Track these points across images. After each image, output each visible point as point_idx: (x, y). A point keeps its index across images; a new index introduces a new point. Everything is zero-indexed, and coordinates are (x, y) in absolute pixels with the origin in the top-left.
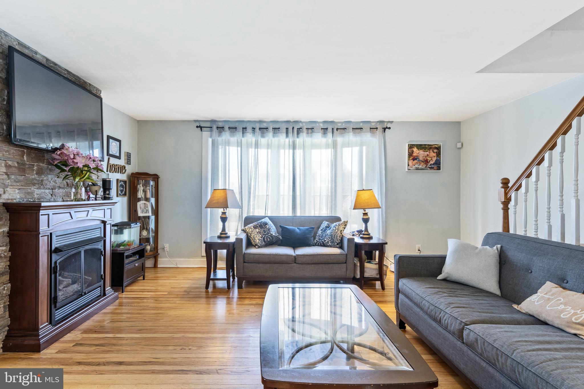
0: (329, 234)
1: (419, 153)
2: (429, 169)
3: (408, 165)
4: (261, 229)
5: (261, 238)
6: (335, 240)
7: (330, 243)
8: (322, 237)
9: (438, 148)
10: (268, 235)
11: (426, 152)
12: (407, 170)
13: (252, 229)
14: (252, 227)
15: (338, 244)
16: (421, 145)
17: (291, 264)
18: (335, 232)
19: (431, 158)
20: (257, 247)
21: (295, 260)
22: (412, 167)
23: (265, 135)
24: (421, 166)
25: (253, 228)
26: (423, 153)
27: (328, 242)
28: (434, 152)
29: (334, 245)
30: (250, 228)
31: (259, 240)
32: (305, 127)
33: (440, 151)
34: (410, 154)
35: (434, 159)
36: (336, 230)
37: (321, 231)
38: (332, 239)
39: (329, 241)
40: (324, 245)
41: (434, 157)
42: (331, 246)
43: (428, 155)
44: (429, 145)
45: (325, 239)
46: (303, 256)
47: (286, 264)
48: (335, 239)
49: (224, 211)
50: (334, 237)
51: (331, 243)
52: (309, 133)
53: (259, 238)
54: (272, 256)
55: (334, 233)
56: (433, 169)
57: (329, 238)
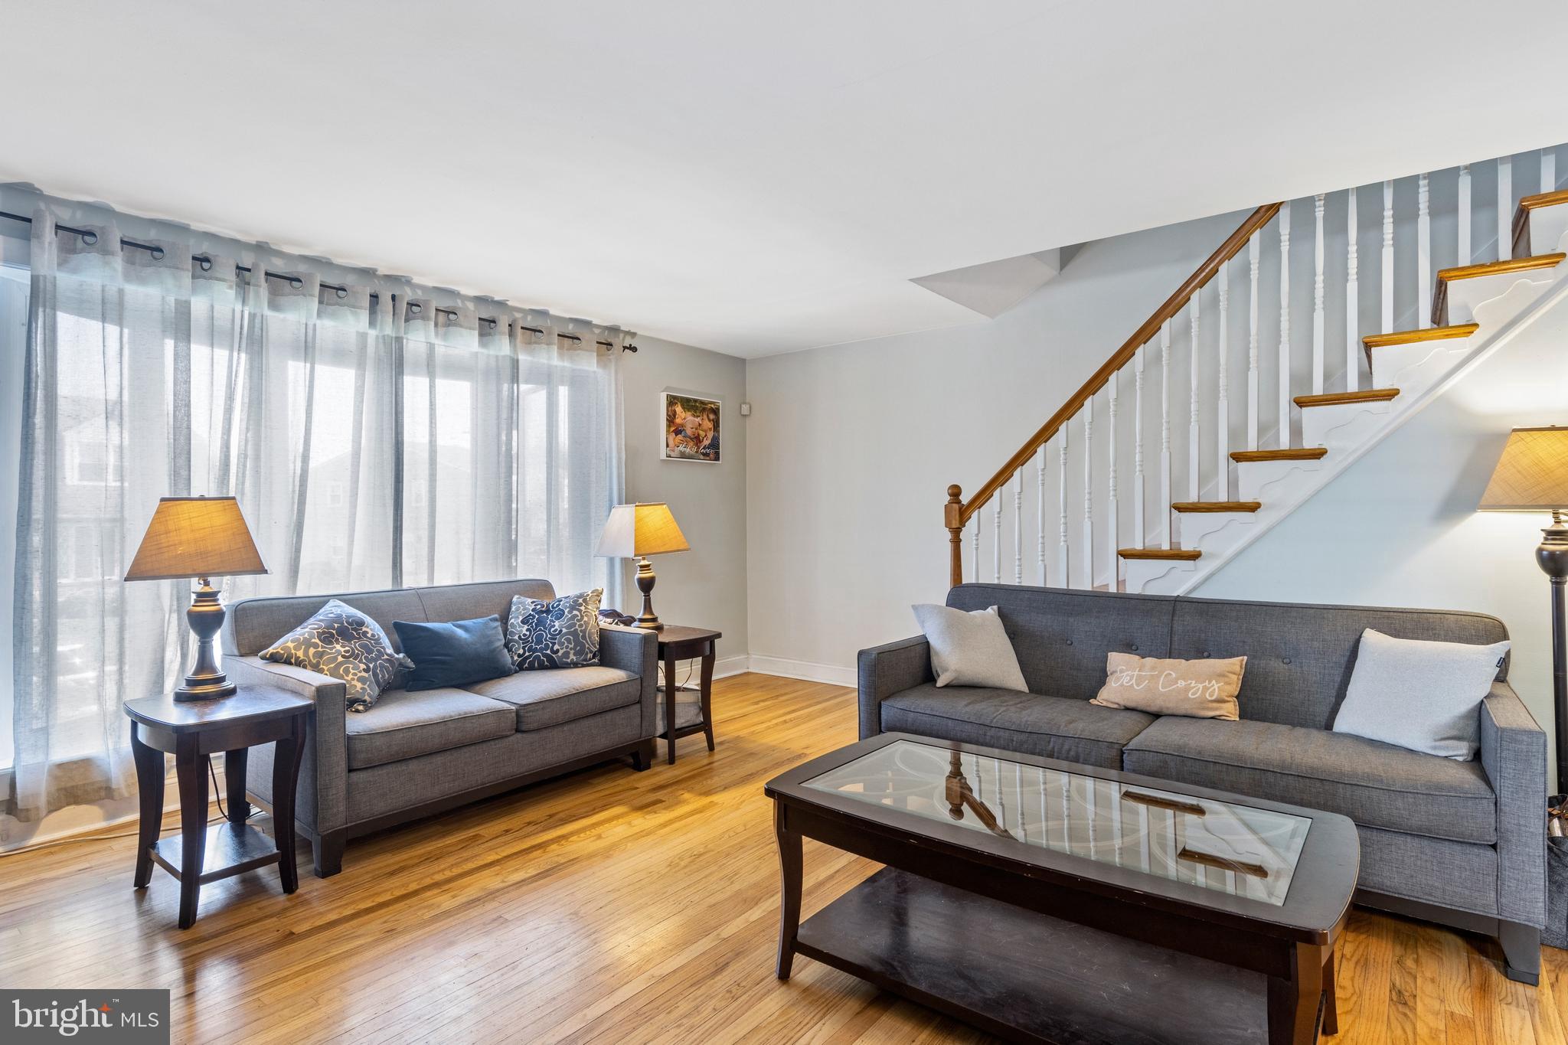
0: (564, 630)
1: (685, 419)
2: (702, 457)
3: (667, 446)
4: (349, 641)
5: (366, 675)
6: (587, 646)
7: (572, 656)
8: (539, 642)
9: (716, 411)
10: (383, 660)
11: (698, 417)
12: (663, 457)
13: (316, 646)
14: (313, 640)
15: (594, 657)
16: (688, 400)
17: (506, 740)
18: (582, 622)
19: (705, 431)
20: (361, 708)
21: (518, 722)
22: (673, 451)
23: (283, 300)
24: (688, 450)
25: (320, 643)
26: (692, 418)
27: (567, 654)
28: (709, 420)
29: (585, 660)
30: (308, 643)
31: (361, 680)
32: (434, 304)
33: (718, 418)
34: (671, 419)
35: (711, 435)
36: (582, 617)
37: (526, 627)
38: (577, 642)
39: (571, 649)
40: (553, 665)
41: (710, 429)
42: (575, 665)
43: (700, 425)
44: (702, 402)
45: (556, 647)
46: (541, 706)
47: (492, 743)
48: (587, 642)
49: (207, 589)
50: (584, 637)
51: (574, 654)
52: (439, 324)
53: (359, 675)
54: (451, 725)
55: (581, 626)
56: (708, 458)
57: (570, 643)
